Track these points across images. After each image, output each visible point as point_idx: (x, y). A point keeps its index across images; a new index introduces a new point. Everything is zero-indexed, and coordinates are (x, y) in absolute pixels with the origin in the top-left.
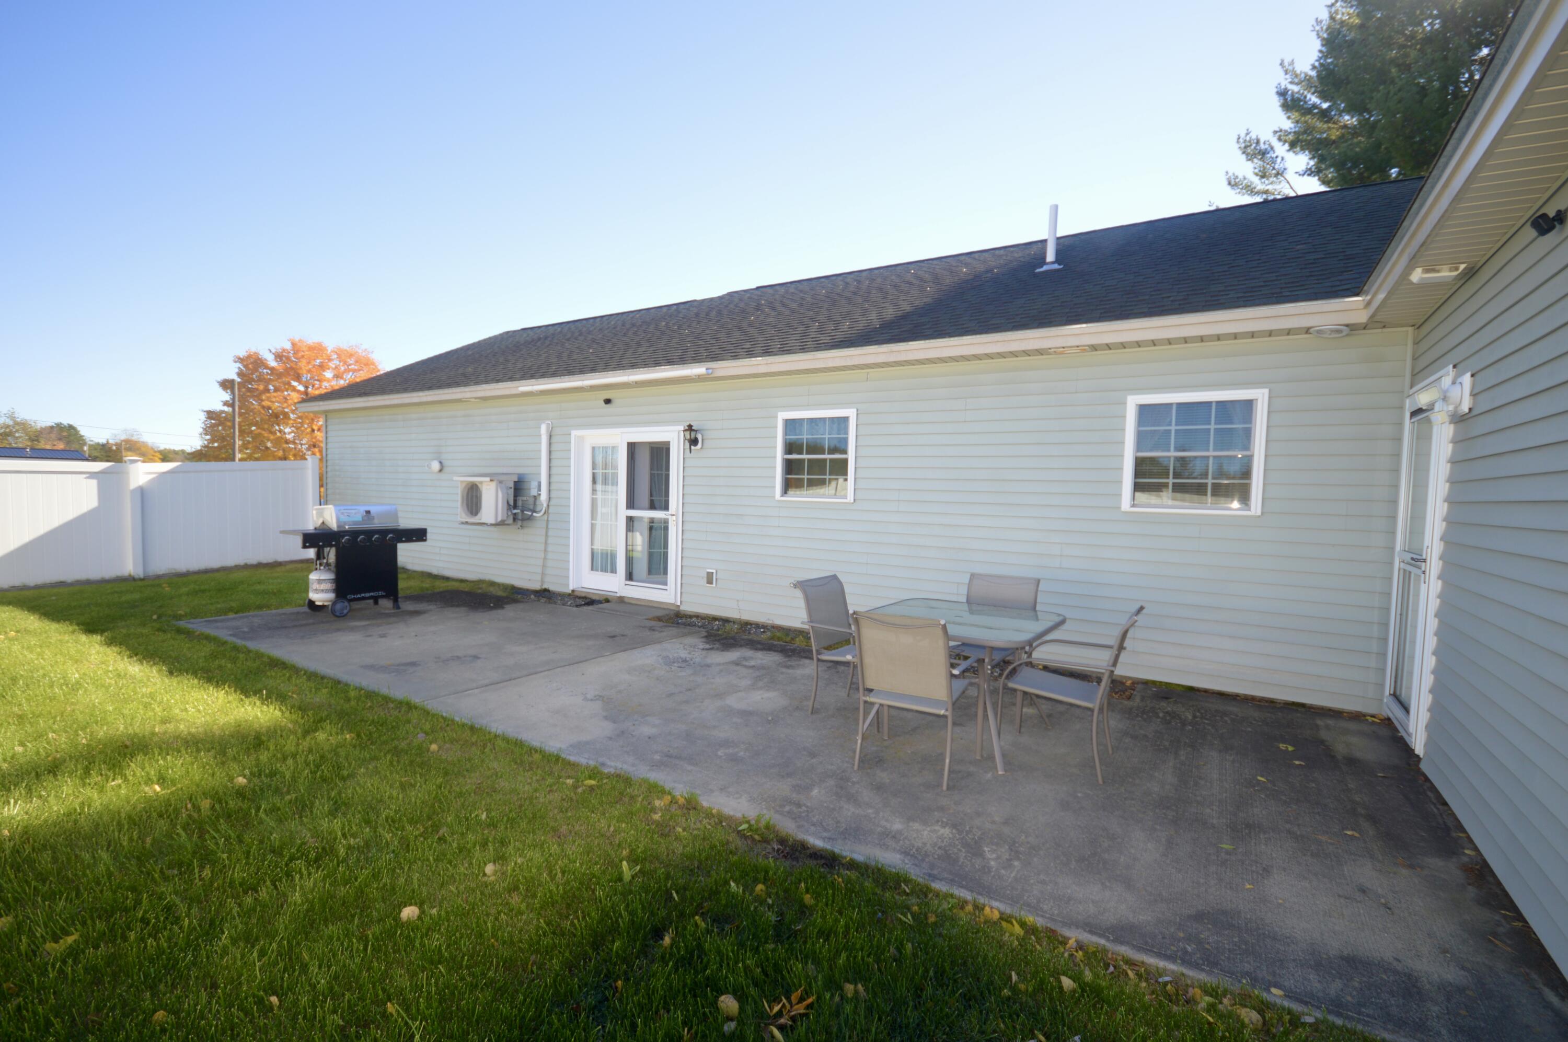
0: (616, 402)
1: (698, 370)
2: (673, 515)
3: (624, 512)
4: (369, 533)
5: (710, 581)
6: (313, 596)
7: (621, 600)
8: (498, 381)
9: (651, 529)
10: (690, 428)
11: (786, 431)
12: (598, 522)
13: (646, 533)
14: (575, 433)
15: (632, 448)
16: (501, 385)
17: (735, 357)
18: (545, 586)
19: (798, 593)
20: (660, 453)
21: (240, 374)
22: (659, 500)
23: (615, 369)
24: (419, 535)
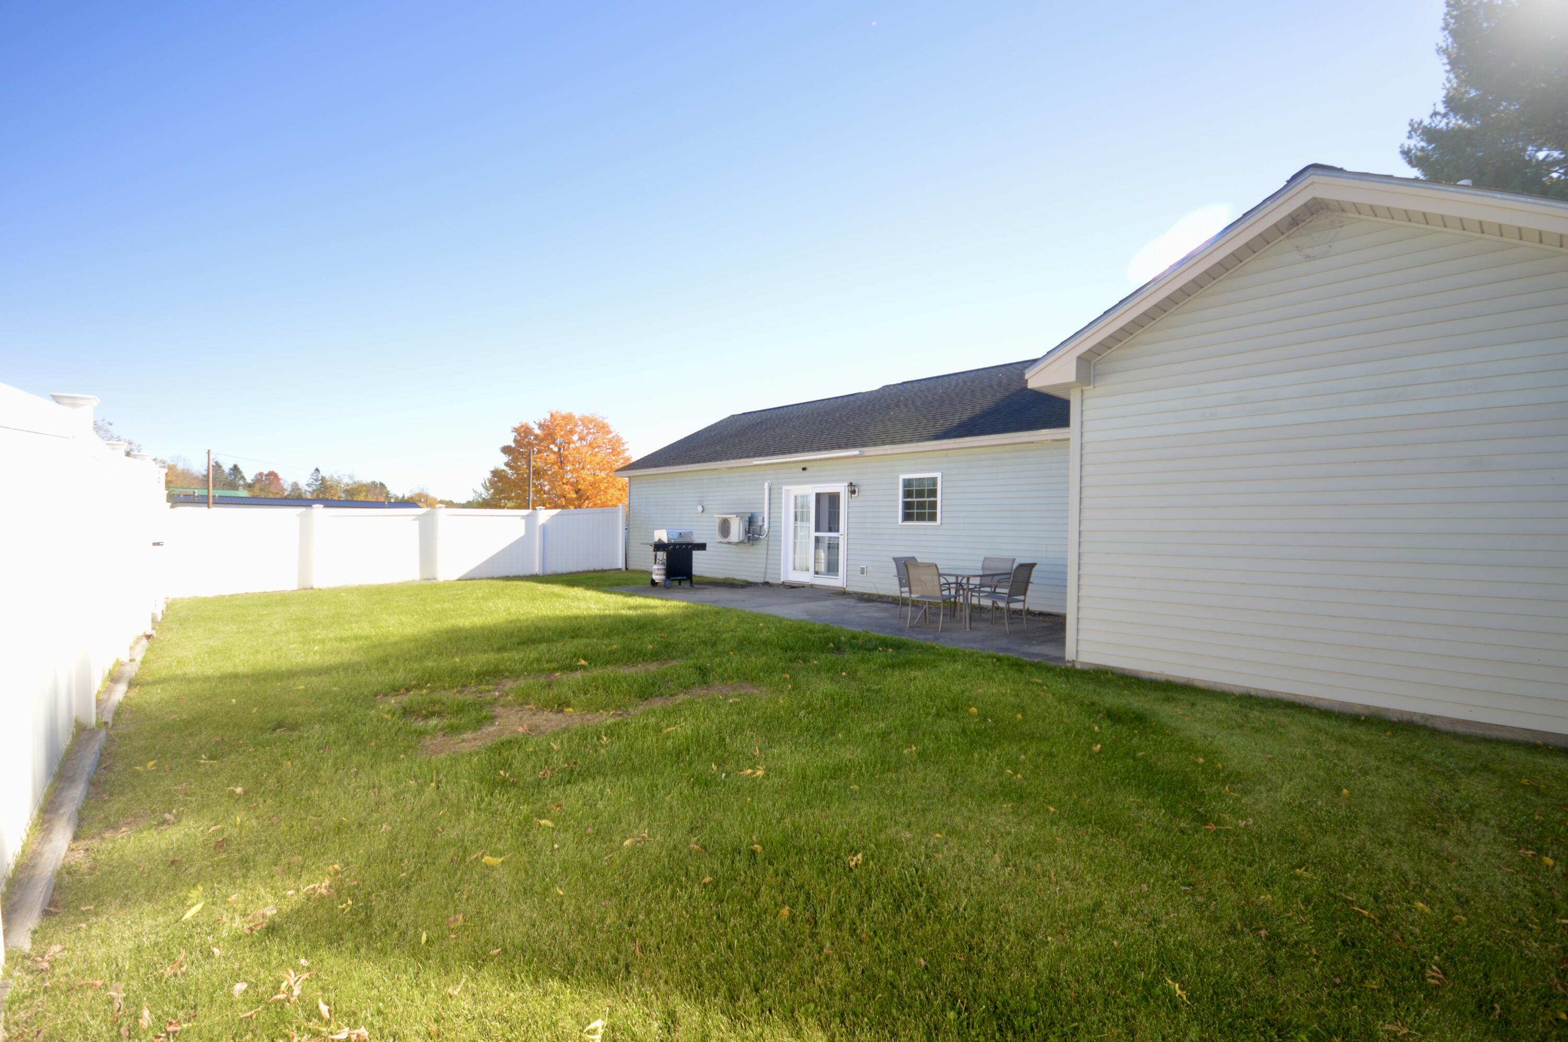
0: (809, 470)
1: (855, 452)
2: (842, 536)
3: (814, 534)
4: (681, 545)
5: (862, 573)
6: (654, 577)
7: (812, 586)
8: (740, 458)
9: (829, 548)
10: (851, 485)
11: (905, 486)
12: (798, 541)
13: (826, 549)
14: (784, 488)
15: (818, 496)
16: (742, 460)
17: (875, 445)
18: (767, 580)
19: (894, 565)
20: (834, 499)
21: (515, 441)
22: (833, 526)
23: (808, 451)
24: (702, 547)
